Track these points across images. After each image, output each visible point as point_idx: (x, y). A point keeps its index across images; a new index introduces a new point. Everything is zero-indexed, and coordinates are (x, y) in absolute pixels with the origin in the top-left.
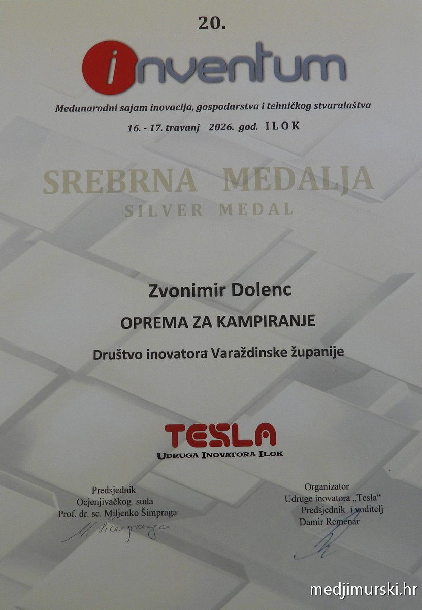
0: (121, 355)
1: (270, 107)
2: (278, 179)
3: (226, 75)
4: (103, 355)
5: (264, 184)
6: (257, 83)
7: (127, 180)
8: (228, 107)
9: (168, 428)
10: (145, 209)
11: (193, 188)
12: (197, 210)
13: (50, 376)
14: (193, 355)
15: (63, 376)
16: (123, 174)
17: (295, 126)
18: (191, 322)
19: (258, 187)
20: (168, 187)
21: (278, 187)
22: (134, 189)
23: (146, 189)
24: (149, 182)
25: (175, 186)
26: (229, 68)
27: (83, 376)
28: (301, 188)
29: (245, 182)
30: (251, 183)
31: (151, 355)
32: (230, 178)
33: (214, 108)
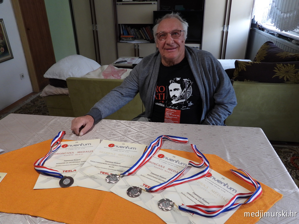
0: (184, 195)
1: (223, 189)
2: (218, 194)
3: (221, 183)
4: (182, 193)
5: (216, 194)
6: (224, 186)
7: (200, 183)
8: (218, 185)
9: (182, 204)
10: (200, 186)
11: (207, 188)
12: (206, 190)
13: (175, 191)
14: (192, 201)
15: (176, 192)
16: (200, 182)
17: (225, 192)
18: (195, 198)
19: (215, 193)
20: (204, 186)
21: (217, 195)
22: (200, 184)
23: (202, 185)
24: (203, 185)
25: (205, 187)
26: (222, 183)
27: (178, 193)
28: (220, 197)
29: (214, 192)
30: (214, 193)
31: (187, 197)
32: (212, 191)
33: (216, 184)
